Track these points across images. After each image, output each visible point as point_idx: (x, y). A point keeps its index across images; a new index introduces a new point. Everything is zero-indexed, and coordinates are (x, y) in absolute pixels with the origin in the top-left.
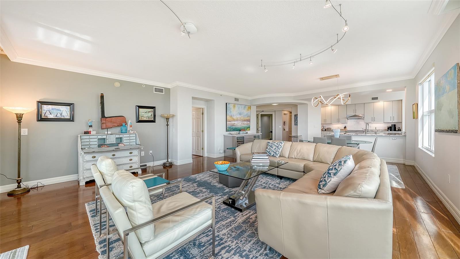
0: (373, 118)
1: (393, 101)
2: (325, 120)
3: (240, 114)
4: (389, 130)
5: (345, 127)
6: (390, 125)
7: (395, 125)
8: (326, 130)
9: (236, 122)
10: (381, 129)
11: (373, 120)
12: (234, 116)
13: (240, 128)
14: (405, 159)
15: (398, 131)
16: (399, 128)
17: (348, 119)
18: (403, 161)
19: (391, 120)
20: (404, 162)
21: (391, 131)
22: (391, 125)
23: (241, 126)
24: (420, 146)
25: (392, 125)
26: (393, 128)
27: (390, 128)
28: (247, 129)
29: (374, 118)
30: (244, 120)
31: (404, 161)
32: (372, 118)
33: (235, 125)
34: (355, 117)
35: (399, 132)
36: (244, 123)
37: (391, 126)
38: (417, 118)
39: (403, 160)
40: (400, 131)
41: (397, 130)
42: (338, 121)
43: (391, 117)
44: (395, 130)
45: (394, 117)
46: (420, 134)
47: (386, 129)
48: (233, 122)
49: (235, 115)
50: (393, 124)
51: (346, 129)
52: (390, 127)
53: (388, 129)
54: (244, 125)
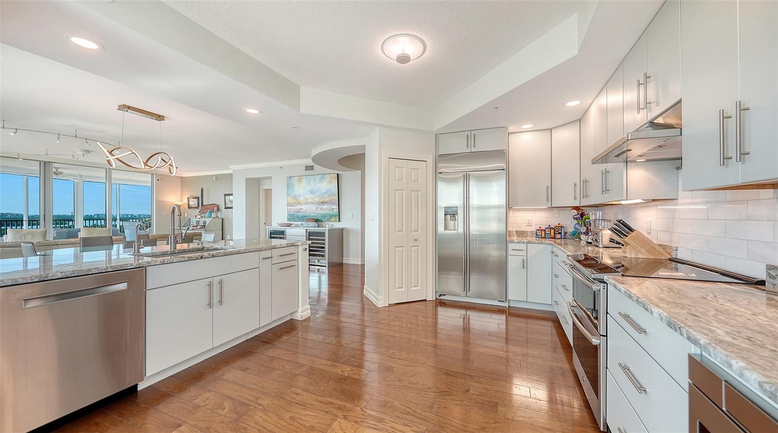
3: (312, 192)
9: (304, 207)
12: (299, 197)
13: (313, 216)
23: (314, 213)
28: (330, 218)
30: (322, 203)
33: (302, 211)
36: (321, 207)
48: (299, 207)
49: (301, 194)
54: (323, 212)
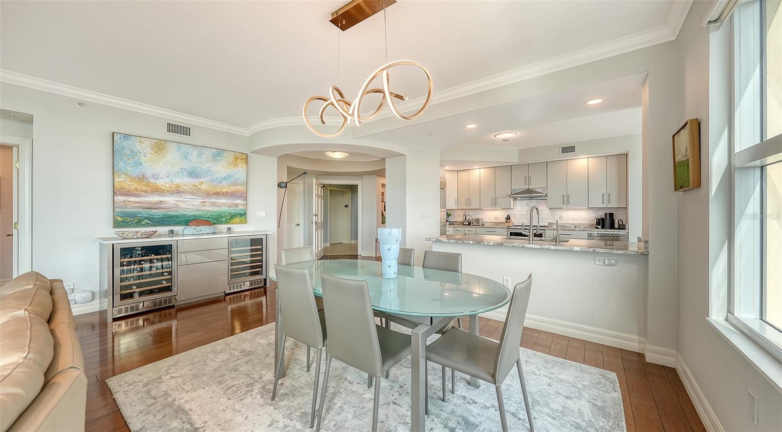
0: (566, 196)
1: (607, 156)
2: (468, 201)
3: (193, 174)
4: (600, 227)
5: (508, 218)
6: (601, 215)
7: (611, 215)
8: (469, 224)
9: (169, 199)
10: (583, 223)
11: (566, 202)
12: (157, 179)
14: (646, 336)
15: (619, 229)
16: (621, 223)
17: (515, 199)
18: (636, 344)
19: (603, 203)
20: (642, 346)
21: (603, 227)
22: (604, 215)
24: (717, 316)
25: (606, 214)
26: (607, 222)
27: (601, 223)
29: (568, 196)
30: (217, 193)
31: (639, 342)
32: (564, 196)
33: (162, 206)
34: (529, 194)
35: (621, 232)
36: (212, 200)
37: (604, 217)
38: (699, 185)
39: (636, 337)
40: (624, 228)
41: (616, 226)
42: (494, 204)
43: (603, 195)
44: (612, 227)
45: (609, 194)
46: (716, 260)
47: (593, 225)
48: (154, 199)
49: (162, 175)
50: (608, 212)
51: (510, 222)
52: (603, 219)
53: (598, 224)
54: (215, 209)
